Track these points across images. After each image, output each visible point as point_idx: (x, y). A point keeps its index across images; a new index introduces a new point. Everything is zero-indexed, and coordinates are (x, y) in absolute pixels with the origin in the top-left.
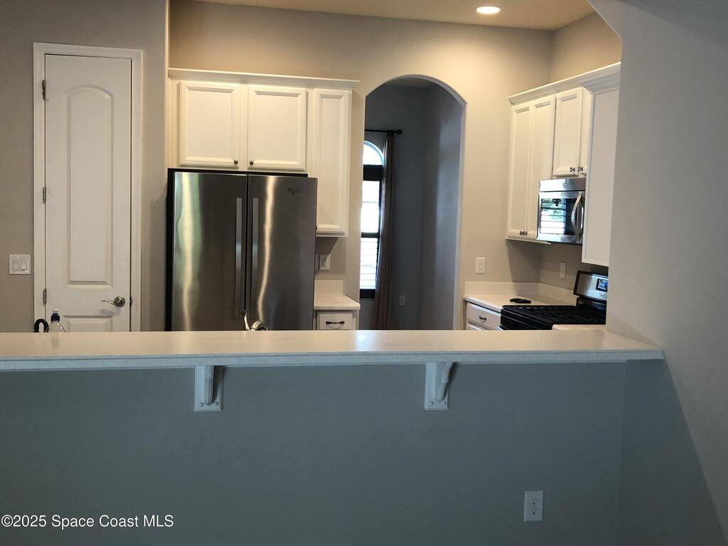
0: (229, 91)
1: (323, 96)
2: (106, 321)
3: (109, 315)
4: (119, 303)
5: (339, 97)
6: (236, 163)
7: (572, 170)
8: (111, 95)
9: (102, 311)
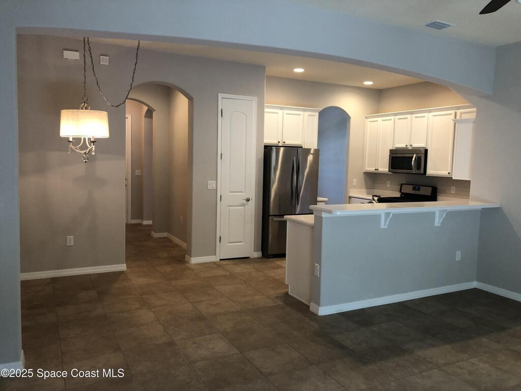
0: (277, 113)
1: (309, 115)
2: (242, 208)
3: (243, 205)
4: (248, 200)
5: (314, 116)
6: (279, 142)
7: (406, 146)
8: (246, 115)
9: (242, 204)
